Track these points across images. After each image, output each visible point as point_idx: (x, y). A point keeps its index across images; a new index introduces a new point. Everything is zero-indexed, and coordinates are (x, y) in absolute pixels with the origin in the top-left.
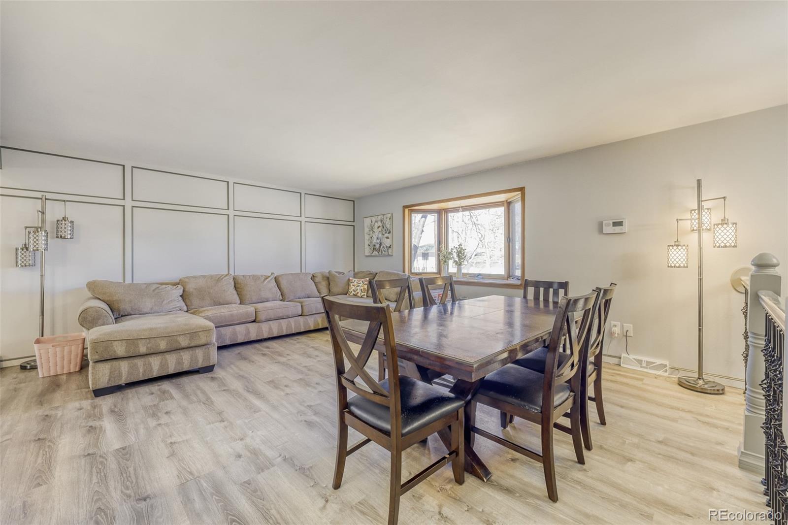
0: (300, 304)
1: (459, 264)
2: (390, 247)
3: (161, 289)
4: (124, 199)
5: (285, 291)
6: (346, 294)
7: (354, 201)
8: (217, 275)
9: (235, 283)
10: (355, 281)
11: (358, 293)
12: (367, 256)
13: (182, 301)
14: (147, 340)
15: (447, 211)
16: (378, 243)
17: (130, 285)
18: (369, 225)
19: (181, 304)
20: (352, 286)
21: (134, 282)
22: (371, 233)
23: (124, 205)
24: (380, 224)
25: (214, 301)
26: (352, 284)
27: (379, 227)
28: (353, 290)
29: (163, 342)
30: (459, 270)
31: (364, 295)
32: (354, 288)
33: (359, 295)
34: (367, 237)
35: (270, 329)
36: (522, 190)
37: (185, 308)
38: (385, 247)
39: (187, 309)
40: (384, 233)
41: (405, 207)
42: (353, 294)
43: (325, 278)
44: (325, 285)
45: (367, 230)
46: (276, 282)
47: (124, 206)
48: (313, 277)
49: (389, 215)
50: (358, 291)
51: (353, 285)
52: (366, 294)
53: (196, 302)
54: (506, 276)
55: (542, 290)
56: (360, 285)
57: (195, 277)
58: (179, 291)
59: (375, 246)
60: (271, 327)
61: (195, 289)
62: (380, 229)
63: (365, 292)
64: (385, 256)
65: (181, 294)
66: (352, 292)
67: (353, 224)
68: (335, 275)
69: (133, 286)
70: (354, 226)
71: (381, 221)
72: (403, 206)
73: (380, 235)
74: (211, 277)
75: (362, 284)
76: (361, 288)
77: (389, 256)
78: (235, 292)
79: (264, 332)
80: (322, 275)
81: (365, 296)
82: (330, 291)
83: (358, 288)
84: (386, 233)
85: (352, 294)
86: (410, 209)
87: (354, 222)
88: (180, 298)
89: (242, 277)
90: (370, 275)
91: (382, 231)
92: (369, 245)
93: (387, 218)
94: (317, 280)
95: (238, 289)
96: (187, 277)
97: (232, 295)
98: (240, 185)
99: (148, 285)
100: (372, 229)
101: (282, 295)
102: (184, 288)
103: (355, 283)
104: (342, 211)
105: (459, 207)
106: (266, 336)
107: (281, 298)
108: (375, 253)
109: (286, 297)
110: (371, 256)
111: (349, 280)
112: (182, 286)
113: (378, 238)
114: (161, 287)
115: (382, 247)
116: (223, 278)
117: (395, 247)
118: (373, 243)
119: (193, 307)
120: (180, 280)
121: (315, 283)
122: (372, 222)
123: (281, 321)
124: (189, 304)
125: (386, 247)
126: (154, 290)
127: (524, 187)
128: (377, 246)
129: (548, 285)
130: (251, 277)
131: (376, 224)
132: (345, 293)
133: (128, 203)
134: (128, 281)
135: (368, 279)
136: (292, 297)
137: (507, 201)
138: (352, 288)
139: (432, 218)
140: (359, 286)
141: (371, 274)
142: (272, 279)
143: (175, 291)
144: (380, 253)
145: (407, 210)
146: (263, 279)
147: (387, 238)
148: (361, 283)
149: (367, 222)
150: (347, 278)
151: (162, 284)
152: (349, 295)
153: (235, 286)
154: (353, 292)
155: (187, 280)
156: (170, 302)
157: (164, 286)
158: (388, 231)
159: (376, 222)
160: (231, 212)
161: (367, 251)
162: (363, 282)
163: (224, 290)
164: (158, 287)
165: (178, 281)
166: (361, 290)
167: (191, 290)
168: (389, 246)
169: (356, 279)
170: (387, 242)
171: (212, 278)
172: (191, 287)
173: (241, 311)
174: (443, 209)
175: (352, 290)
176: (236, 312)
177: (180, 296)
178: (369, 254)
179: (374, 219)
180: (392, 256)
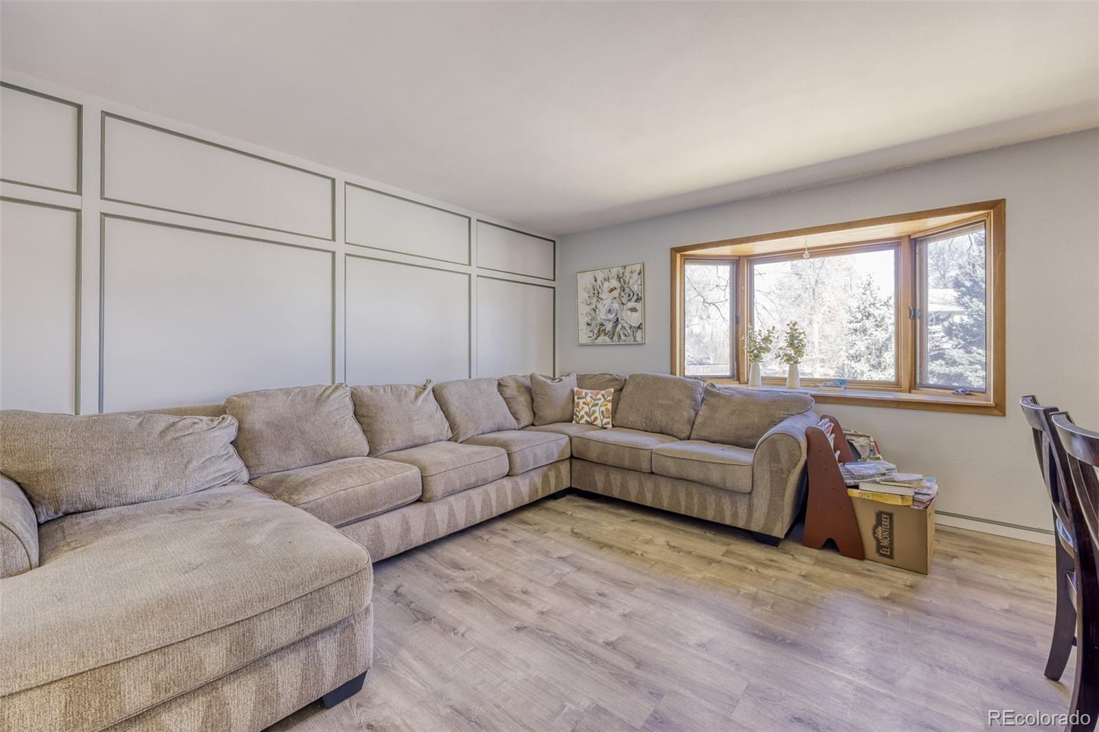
0: (503, 451)
1: (792, 361)
2: (639, 328)
3: (180, 430)
4: (79, 192)
5: (459, 419)
6: (571, 422)
7: (554, 242)
8: (314, 388)
9: (355, 405)
10: (588, 395)
11: (596, 419)
12: (582, 345)
13: (236, 457)
14: (155, 656)
15: (752, 259)
16: (609, 320)
17: (92, 422)
18: (590, 286)
19: (236, 464)
20: (581, 405)
21: (105, 412)
22: (594, 300)
23: (79, 208)
24: (614, 283)
25: (315, 452)
26: (581, 401)
27: (611, 290)
28: (586, 413)
29: (213, 649)
30: (793, 371)
31: (608, 423)
32: (586, 408)
33: (598, 422)
34: (583, 309)
35: (452, 514)
36: (997, 205)
37: (245, 476)
38: (628, 328)
39: (250, 474)
40: (624, 300)
41: (675, 250)
42: (586, 421)
43: (522, 389)
44: (525, 404)
45: (583, 295)
46: (436, 399)
47: (78, 211)
48: (501, 386)
49: (638, 268)
50: (597, 414)
51: (584, 403)
52: (610, 420)
53: (271, 459)
56: (600, 402)
57: (264, 394)
58: (227, 430)
59: (602, 325)
60: (453, 510)
61: (268, 424)
62: (616, 293)
63: (609, 418)
64: (629, 345)
65: (232, 440)
66: (582, 417)
67: (552, 283)
68: (545, 382)
69: (101, 423)
70: (554, 288)
71: (619, 278)
72: (672, 249)
73: (616, 306)
74: (303, 392)
75: (603, 400)
76: (603, 409)
77: (636, 344)
78: (357, 426)
79: (439, 523)
80: (517, 381)
81: (610, 426)
82: (534, 414)
83: (596, 408)
84: (630, 300)
85: (583, 421)
86: (684, 255)
87: (554, 280)
88: (232, 449)
89: (368, 391)
90: (616, 383)
91: (620, 297)
92: (588, 324)
93: (632, 272)
94: (509, 392)
95: (362, 419)
96: (246, 395)
97: (353, 435)
98: (359, 189)
99: (145, 416)
100: (596, 293)
101: (452, 427)
102: (240, 423)
103: (588, 399)
104: (534, 260)
105: (804, 249)
106: (443, 531)
107: (450, 435)
108: (604, 339)
109: (462, 433)
110: (593, 345)
111: (572, 391)
112: (235, 416)
113: (610, 311)
114: (181, 424)
115: (619, 327)
116: (330, 395)
117: (648, 327)
118: (599, 320)
119: (263, 469)
120: (229, 401)
121: (505, 399)
122: (596, 281)
123: (471, 492)
124: (253, 462)
125: (631, 327)
126: (163, 433)
127: (1004, 200)
128: (609, 326)
130: (389, 390)
131: (606, 284)
132: (568, 417)
133: (91, 205)
134: (89, 407)
135: (612, 390)
136: (471, 433)
137: (909, 236)
138: (582, 410)
139: (724, 272)
140: (597, 405)
141: (616, 380)
142: (429, 394)
143: (217, 433)
144: (615, 338)
145: (678, 255)
146: (412, 393)
147: (634, 310)
148: (600, 399)
149: (585, 281)
150: (570, 389)
151: (182, 412)
152: (578, 423)
153: (355, 414)
154: (586, 418)
155: (247, 402)
156: (207, 463)
157: (189, 420)
158: (635, 297)
159: (607, 280)
160: (339, 247)
161: (584, 336)
162: (603, 395)
163: (335, 424)
164: (173, 424)
165: (223, 403)
166: (602, 411)
167: (258, 426)
168: (636, 325)
169: (589, 391)
170: (634, 319)
171: (305, 396)
172: (257, 419)
173: (392, 479)
174: (746, 256)
175: (582, 413)
176: (381, 482)
177: (231, 443)
178: (589, 341)
179: (601, 276)
180: (644, 344)
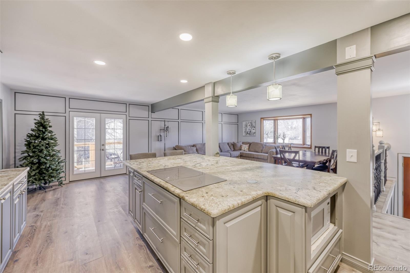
1: (283, 140)
2: (255, 133)
4: (179, 119)
7: (238, 115)
12: (244, 136)
15: (277, 120)
18: (245, 124)
27: (249, 125)
30: (284, 142)
32: (244, 148)
33: (246, 150)
34: (244, 129)
36: (311, 115)
41: (261, 118)
43: (232, 144)
44: (232, 147)
45: (244, 126)
48: (228, 144)
49: (254, 121)
52: (248, 150)
54: (303, 144)
55: (321, 149)
59: (247, 132)
62: (250, 126)
64: (253, 136)
67: (237, 124)
68: (236, 143)
71: (251, 123)
73: (250, 128)
76: (247, 148)
77: (254, 136)
82: (234, 149)
83: (245, 148)
87: (238, 123)
90: (249, 143)
91: (251, 127)
92: (245, 132)
100: (246, 126)
102: (196, 147)
103: (244, 146)
104: (234, 119)
108: (248, 135)
110: (246, 136)
111: (241, 145)
113: (249, 129)
115: (251, 133)
117: (257, 133)
118: (247, 131)
121: (229, 146)
125: (253, 133)
128: (249, 132)
129: (323, 148)
131: (248, 124)
132: (240, 149)
133: (180, 121)
135: (249, 145)
137: (303, 118)
139: (272, 122)
144: (250, 135)
145: (262, 119)
147: (254, 129)
149: (244, 123)
150: (240, 145)
154: (243, 150)
155: (197, 145)
158: (254, 127)
159: (248, 123)
161: (244, 134)
162: (247, 146)
165: (193, 145)
170: (254, 131)
175: (243, 149)
179: (247, 122)
180: (256, 136)
